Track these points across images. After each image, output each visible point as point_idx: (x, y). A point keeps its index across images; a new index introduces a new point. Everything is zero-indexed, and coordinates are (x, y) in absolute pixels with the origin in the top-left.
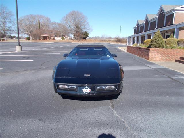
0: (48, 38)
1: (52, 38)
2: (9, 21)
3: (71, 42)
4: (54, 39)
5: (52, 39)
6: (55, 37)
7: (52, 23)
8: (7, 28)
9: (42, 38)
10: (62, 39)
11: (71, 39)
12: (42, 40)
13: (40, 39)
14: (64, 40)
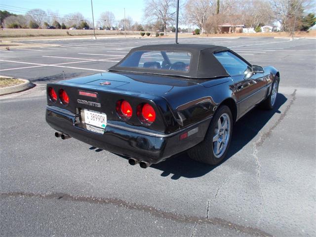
0: (230, 30)
1: (238, 29)
2: (172, 4)
3: (273, 38)
4: (241, 31)
5: (237, 32)
6: (243, 27)
8: (169, 15)
9: (220, 30)
10: (255, 32)
11: (275, 31)
12: (220, 33)
13: (216, 33)
14: (259, 33)
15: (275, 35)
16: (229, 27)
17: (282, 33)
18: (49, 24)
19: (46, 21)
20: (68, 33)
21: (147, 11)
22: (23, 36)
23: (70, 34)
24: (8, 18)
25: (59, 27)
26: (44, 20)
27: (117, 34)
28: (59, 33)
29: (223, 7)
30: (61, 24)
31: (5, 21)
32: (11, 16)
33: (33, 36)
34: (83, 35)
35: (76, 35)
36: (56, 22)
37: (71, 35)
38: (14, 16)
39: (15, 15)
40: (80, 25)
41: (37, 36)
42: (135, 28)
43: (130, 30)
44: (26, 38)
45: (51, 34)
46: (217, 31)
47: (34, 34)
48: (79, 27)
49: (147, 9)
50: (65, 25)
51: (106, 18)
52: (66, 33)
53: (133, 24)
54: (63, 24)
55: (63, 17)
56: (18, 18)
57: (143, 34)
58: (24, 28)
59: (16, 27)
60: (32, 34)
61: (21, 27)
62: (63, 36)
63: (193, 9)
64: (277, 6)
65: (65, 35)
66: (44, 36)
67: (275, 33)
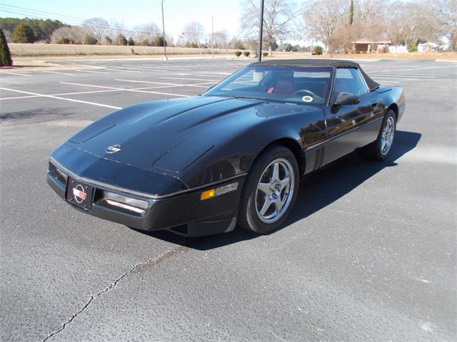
0: (369, 49)
1: (380, 47)
2: (282, 10)
4: (385, 51)
5: (380, 52)
6: (390, 44)
7: (392, 6)
8: (276, 26)
9: (354, 49)
10: (407, 52)
11: (440, 50)
12: (352, 53)
13: (347, 53)
14: (412, 54)
15: (438, 57)
16: (367, 45)
17: (450, 54)
18: (111, 38)
19: (108, 35)
20: (133, 51)
21: (244, 20)
22: (70, 55)
23: (135, 52)
24: (60, 30)
25: (125, 42)
26: (106, 33)
27: (203, 53)
28: (120, 51)
29: (360, 14)
30: (128, 39)
31: (54, 33)
32: (63, 28)
33: (84, 54)
34: (154, 54)
35: (144, 54)
36: (121, 35)
37: (137, 54)
38: (66, 28)
39: (69, 26)
40: (154, 41)
41: (90, 54)
42: (233, 46)
43: (225, 47)
44: (73, 57)
45: (109, 52)
46: (349, 50)
47: (86, 52)
48: (153, 43)
49: (245, 17)
50: (134, 40)
51: (192, 30)
52: (130, 52)
53: (229, 39)
54: (131, 38)
55: (132, 30)
56: (72, 30)
57: (239, 54)
58: (77, 44)
59: (67, 41)
60: (83, 52)
61: (73, 43)
62: (126, 54)
63: (315, 18)
64: (444, 12)
65: (129, 54)
66: (99, 54)
67: (439, 54)
